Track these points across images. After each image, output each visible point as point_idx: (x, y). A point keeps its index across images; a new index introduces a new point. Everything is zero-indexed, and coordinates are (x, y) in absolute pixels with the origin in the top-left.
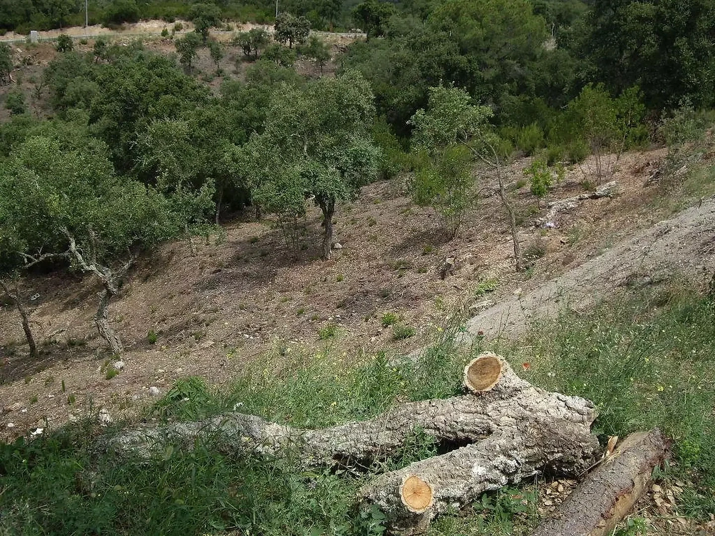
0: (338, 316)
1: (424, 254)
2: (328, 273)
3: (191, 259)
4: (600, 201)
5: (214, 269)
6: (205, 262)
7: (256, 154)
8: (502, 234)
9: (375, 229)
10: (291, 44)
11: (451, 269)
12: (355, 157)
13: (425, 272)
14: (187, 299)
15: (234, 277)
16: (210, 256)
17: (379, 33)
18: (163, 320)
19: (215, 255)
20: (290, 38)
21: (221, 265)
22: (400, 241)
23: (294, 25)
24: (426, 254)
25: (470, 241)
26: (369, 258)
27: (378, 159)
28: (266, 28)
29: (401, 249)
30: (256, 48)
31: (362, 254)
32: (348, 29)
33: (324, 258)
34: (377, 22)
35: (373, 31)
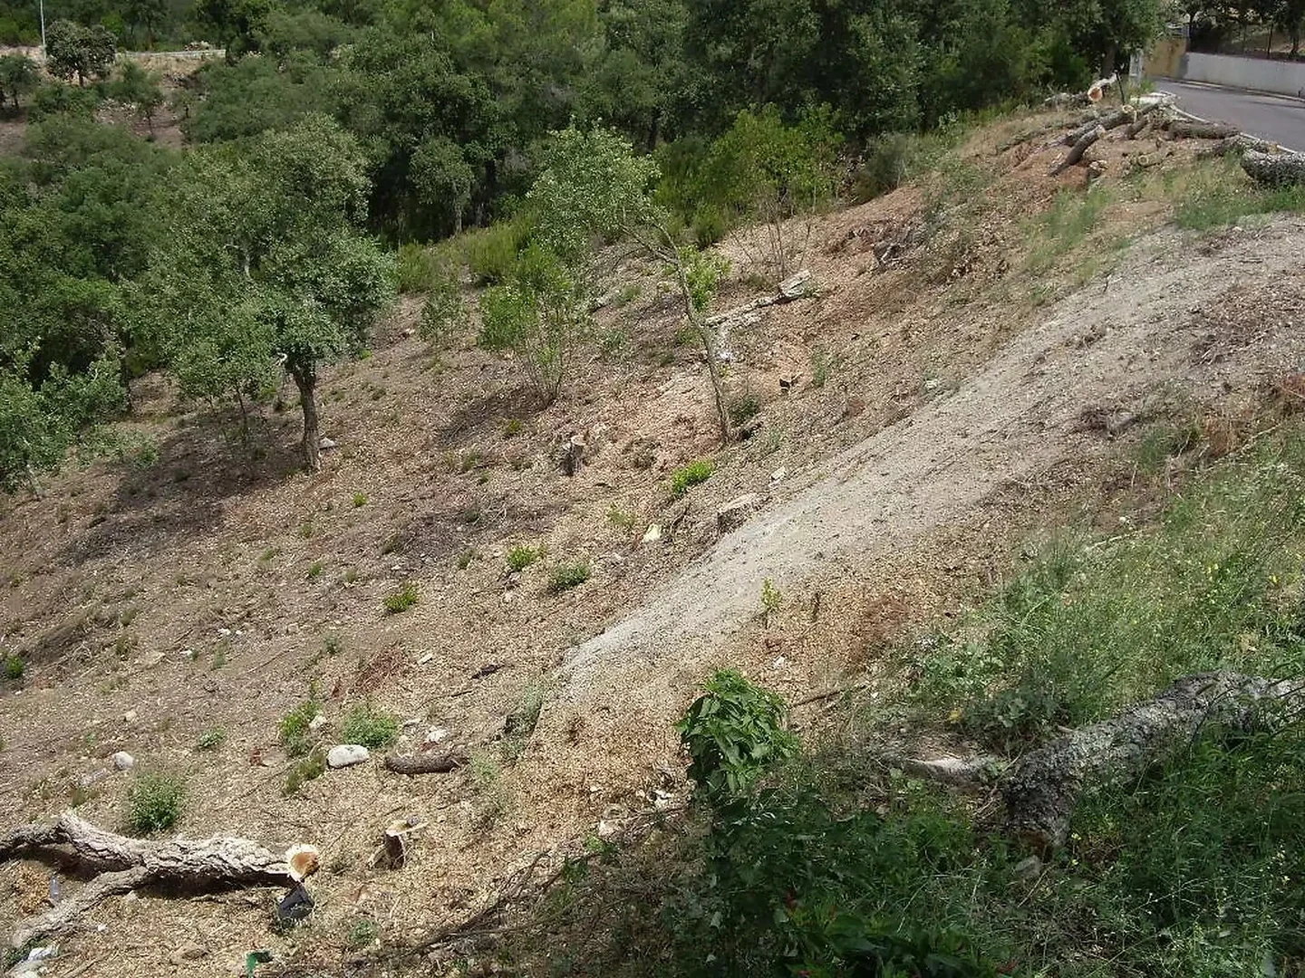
0: (397, 567)
1: (508, 436)
2: (329, 495)
3: (34, 505)
4: (796, 305)
5: (90, 518)
6: (64, 508)
7: (170, 290)
8: (644, 381)
9: (386, 405)
10: (81, 79)
11: (583, 455)
12: (351, 277)
13: (529, 466)
14: (53, 584)
15: (136, 529)
16: (73, 495)
17: (253, 45)
18: (16, 630)
19: (82, 491)
20: (79, 68)
21: (100, 508)
22: (445, 421)
23: (86, 43)
24: (512, 435)
25: (588, 402)
26: (398, 457)
27: (391, 275)
28: (24, 52)
29: (456, 431)
30: (15, 94)
31: (381, 452)
32: (184, 44)
33: (307, 468)
34: (243, 25)
35: (237, 43)
